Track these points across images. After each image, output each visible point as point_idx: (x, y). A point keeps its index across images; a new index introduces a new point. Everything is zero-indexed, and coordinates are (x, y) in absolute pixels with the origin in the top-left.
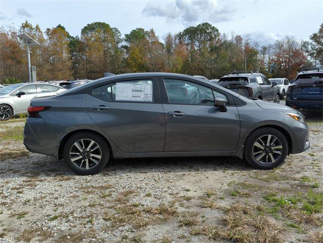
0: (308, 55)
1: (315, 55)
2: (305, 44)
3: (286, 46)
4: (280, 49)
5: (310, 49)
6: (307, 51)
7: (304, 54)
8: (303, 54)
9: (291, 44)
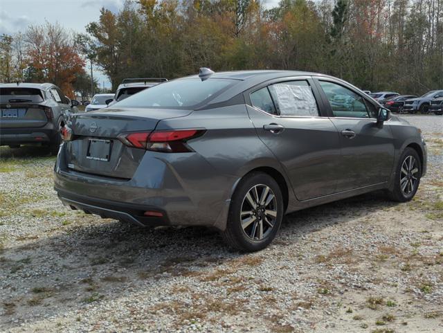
0: (86, 58)
1: (97, 58)
2: (80, 39)
3: (46, 39)
4: (38, 42)
5: (88, 48)
6: (85, 51)
7: (80, 55)
8: (77, 56)
9: (55, 36)
